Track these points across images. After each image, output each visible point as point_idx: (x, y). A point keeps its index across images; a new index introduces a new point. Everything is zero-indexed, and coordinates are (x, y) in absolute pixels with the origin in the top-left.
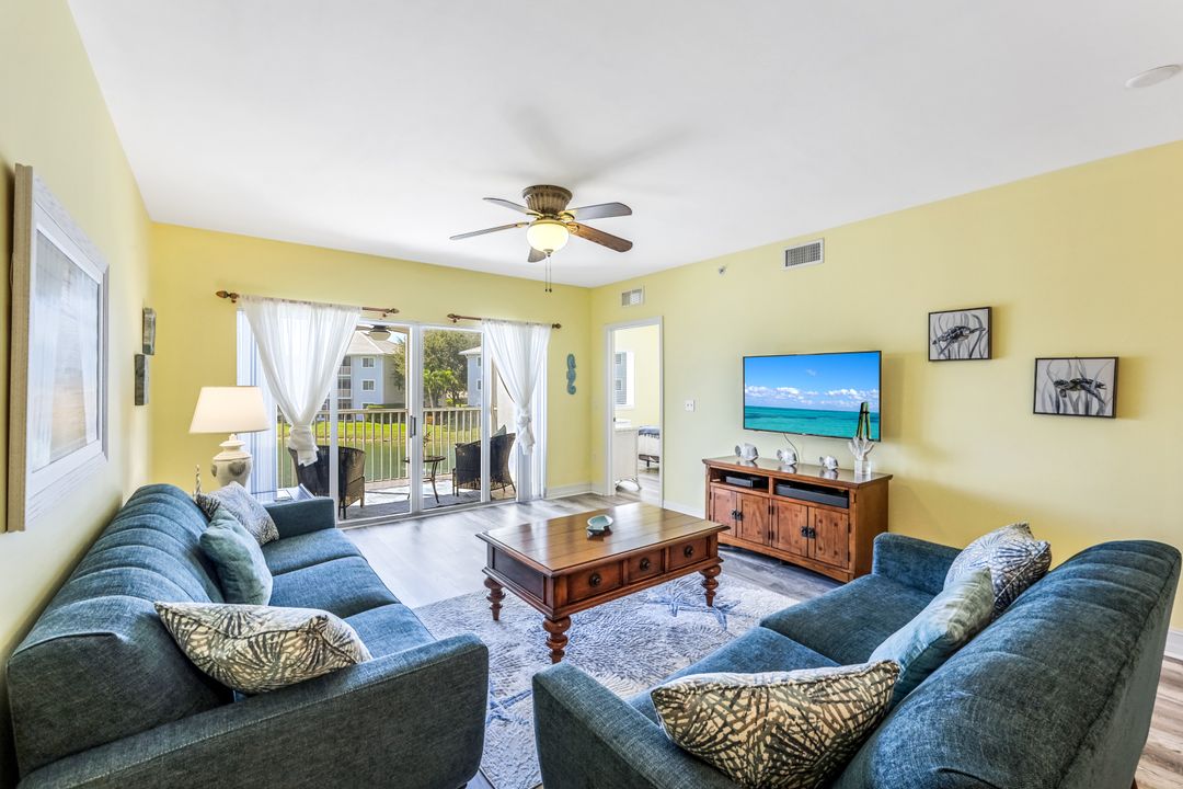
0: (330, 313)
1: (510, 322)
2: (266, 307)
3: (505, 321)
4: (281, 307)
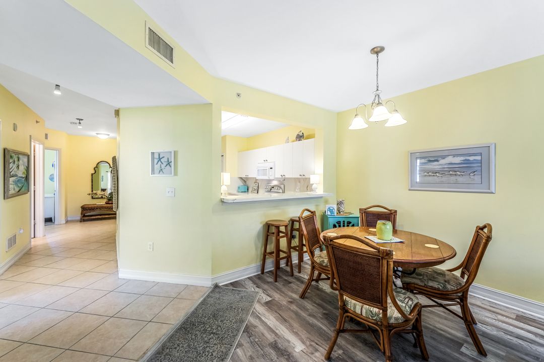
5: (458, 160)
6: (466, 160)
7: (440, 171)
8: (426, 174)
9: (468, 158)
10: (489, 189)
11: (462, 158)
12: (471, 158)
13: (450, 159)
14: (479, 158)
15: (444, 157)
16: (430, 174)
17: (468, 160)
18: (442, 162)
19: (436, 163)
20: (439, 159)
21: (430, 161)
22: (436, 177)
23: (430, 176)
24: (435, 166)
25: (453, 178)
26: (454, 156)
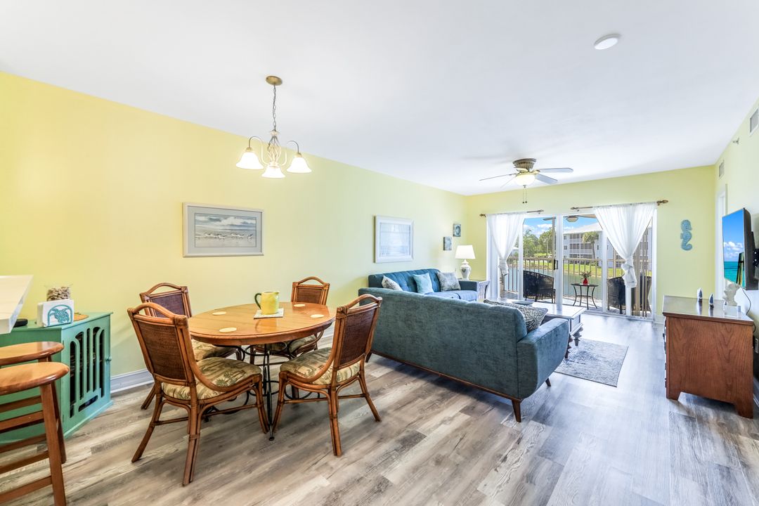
0: (514, 216)
1: (614, 206)
2: (493, 217)
3: (611, 206)
4: (498, 216)
5: (238, 222)
6: (244, 223)
7: (222, 233)
8: (206, 235)
9: (247, 221)
10: (261, 251)
11: (242, 221)
12: (249, 221)
13: (231, 220)
14: (254, 222)
15: (226, 217)
16: (212, 235)
17: (247, 223)
18: (225, 222)
19: (218, 223)
20: (222, 218)
21: (211, 220)
22: (218, 240)
23: (211, 238)
24: (216, 226)
25: (234, 241)
26: (236, 217)
